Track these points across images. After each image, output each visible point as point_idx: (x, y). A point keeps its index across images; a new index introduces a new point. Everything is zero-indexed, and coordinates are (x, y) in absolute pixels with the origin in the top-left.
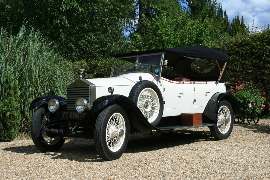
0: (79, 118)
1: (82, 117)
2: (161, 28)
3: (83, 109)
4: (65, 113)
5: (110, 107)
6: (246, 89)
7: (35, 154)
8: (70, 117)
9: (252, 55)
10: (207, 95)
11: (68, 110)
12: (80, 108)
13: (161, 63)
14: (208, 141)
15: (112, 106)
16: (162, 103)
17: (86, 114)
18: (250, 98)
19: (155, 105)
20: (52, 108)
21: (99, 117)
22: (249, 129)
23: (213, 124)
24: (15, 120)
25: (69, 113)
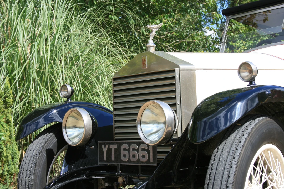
0: (148, 161)
1: (158, 157)
4: (107, 146)
8: (123, 159)
11: (116, 140)
12: (150, 131)
15: (257, 120)
17: (168, 149)
21: (217, 159)
24: (4, 164)
25: (119, 145)
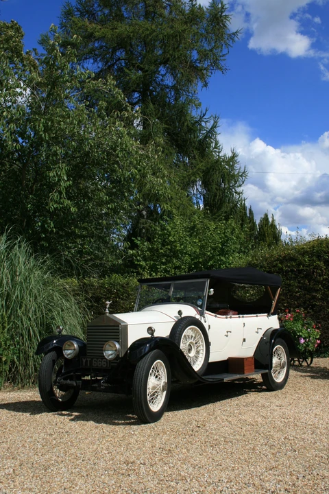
0: (107, 367)
2: (172, 233)
3: (113, 355)
4: (85, 359)
5: (151, 354)
6: (296, 319)
7: (43, 414)
8: (94, 365)
9: (300, 273)
10: (257, 332)
11: (91, 356)
12: (109, 354)
13: (206, 293)
14: (260, 392)
15: (154, 351)
16: (208, 344)
17: (118, 362)
18: (301, 331)
19: (199, 348)
20: (68, 353)
21: (138, 367)
22: (304, 374)
23: (267, 371)
25: (92, 359)
